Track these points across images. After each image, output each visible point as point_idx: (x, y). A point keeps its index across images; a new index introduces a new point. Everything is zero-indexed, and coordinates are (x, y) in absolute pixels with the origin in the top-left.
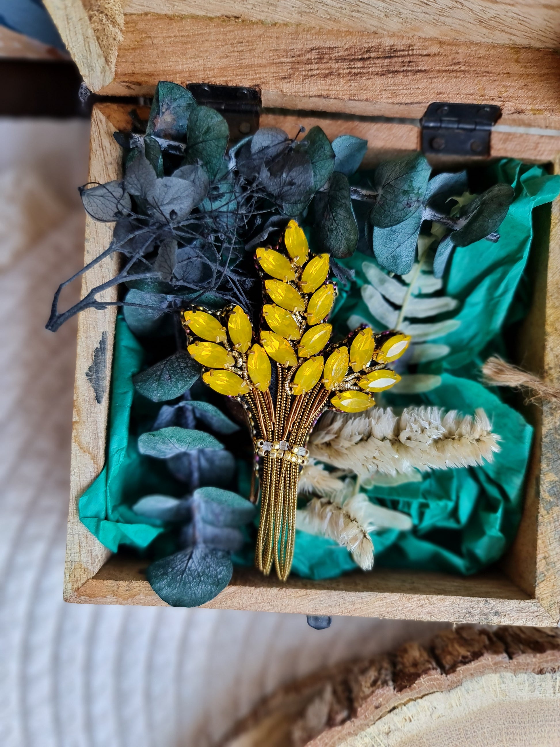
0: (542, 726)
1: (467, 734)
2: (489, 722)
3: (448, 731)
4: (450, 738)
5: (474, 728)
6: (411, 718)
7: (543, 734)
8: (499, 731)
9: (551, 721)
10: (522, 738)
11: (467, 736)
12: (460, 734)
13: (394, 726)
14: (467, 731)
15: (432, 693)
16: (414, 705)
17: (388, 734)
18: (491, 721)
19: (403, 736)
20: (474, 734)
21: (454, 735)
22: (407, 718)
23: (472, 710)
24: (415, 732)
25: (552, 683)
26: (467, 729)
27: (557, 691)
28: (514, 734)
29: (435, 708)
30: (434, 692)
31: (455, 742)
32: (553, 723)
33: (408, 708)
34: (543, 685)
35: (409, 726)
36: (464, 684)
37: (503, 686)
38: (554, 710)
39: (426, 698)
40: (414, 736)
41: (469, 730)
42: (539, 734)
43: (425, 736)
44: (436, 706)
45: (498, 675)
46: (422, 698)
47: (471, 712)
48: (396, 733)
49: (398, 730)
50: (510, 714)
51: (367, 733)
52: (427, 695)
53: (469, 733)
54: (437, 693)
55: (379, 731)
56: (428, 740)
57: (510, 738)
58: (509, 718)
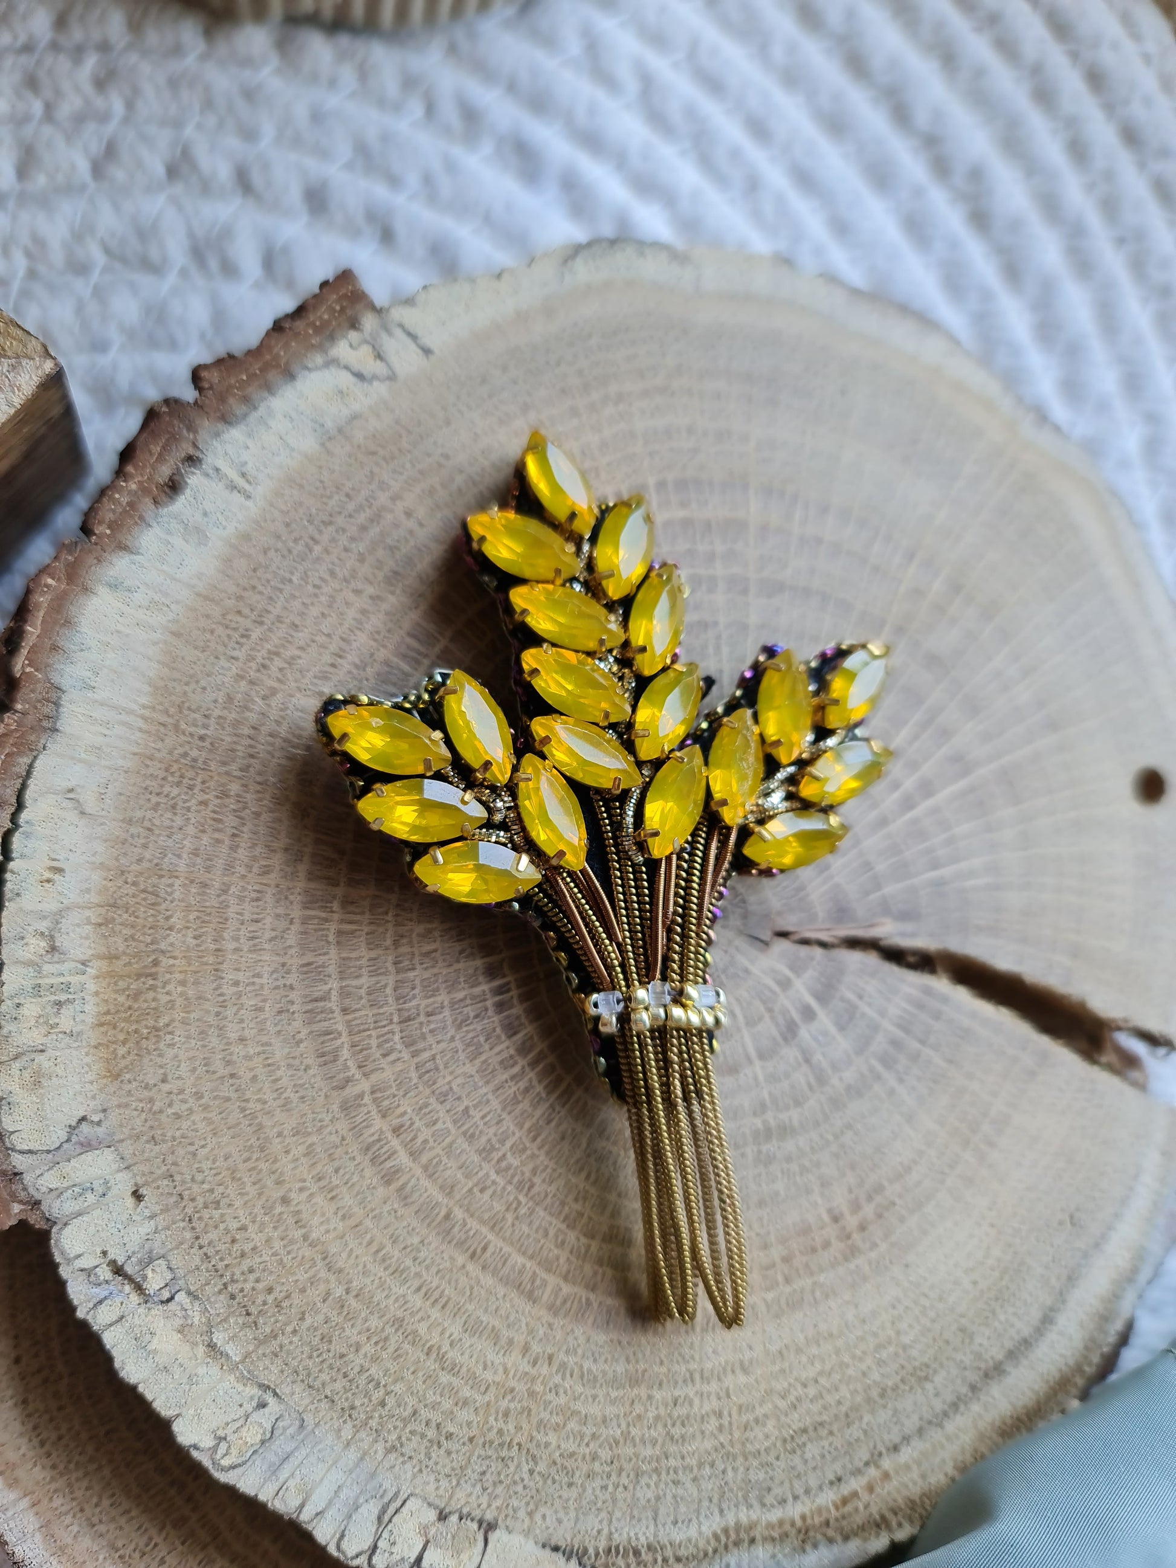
0: (305, 577)
1: (195, 760)
2: (204, 689)
3: (154, 799)
4: (174, 807)
5: (191, 735)
6: (55, 864)
7: (325, 589)
8: (243, 683)
9: (311, 550)
10: (302, 643)
11: (200, 764)
12: (182, 776)
13: (45, 917)
14: (185, 755)
15: (29, 773)
16: (27, 835)
17: (53, 949)
18: (203, 683)
19: (87, 913)
20: (207, 744)
21: (175, 791)
22: (48, 875)
23: (144, 707)
24: (96, 877)
25: (221, 485)
26: (181, 750)
27: (247, 487)
28: (277, 654)
29: (71, 791)
30: (31, 766)
31: (194, 801)
32: (317, 549)
33: (22, 856)
34: (208, 506)
35: (70, 887)
36: (65, 682)
37: (139, 597)
38: (287, 525)
39: (29, 795)
40: (107, 889)
41: (187, 748)
42: (323, 599)
43: (123, 861)
44: (70, 785)
45: (102, 591)
46: (20, 806)
47: (146, 713)
48: (66, 924)
49: (57, 917)
50: (220, 630)
51: (11, 997)
52: (24, 787)
53: (194, 753)
54: (38, 764)
55: (29, 964)
56: (139, 861)
57: (281, 670)
58: (229, 637)
